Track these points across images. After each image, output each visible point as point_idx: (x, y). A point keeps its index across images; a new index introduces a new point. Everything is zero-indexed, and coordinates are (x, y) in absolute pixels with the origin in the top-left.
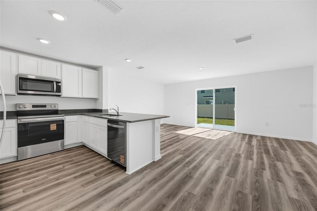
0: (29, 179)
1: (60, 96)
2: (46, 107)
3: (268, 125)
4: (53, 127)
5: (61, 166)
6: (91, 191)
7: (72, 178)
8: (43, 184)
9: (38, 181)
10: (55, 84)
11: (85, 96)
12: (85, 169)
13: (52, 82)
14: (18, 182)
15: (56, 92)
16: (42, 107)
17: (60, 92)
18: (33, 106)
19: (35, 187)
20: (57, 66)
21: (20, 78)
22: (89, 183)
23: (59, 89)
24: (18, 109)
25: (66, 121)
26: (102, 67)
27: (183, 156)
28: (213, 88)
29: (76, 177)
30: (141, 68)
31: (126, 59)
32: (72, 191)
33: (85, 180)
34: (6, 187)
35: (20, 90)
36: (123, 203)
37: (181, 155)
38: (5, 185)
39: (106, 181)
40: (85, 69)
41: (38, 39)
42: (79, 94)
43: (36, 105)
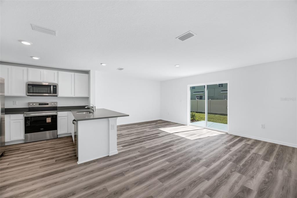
0: (18, 157)
1: (57, 96)
2: (48, 105)
3: (264, 128)
4: (49, 120)
5: (44, 150)
6: (41, 172)
7: (40, 161)
8: (22, 161)
9: (22, 159)
10: (52, 87)
11: (77, 96)
12: (54, 155)
13: (50, 86)
14: (11, 158)
15: (53, 93)
16: (46, 105)
17: (56, 93)
18: (39, 104)
19: (16, 162)
20: (54, 73)
21: (29, 85)
22: (47, 166)
23: (55, 91)
24: (30, 106)
25: (59, 116)
26: (90, 71)
27: (140, 153)
28: (206, 84)
29: (43, 160)
30: (121, 69)
31: (101, 64)
32: (31, 170)
33: (46, 163)
34: (4, 160)
35: (28, 93)
36: (50, 185)
37: (139, 153)
38: (4, 158)
39: (58, 167)
40: (76, 74)
41: (32, 57)
42: (71, 94)
43: (41, 104)
